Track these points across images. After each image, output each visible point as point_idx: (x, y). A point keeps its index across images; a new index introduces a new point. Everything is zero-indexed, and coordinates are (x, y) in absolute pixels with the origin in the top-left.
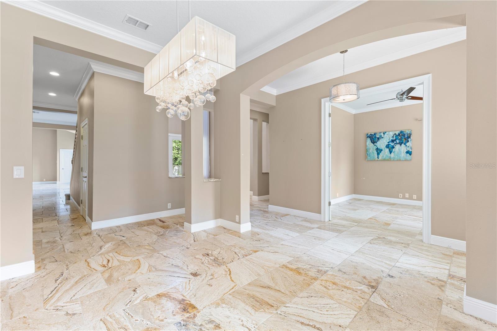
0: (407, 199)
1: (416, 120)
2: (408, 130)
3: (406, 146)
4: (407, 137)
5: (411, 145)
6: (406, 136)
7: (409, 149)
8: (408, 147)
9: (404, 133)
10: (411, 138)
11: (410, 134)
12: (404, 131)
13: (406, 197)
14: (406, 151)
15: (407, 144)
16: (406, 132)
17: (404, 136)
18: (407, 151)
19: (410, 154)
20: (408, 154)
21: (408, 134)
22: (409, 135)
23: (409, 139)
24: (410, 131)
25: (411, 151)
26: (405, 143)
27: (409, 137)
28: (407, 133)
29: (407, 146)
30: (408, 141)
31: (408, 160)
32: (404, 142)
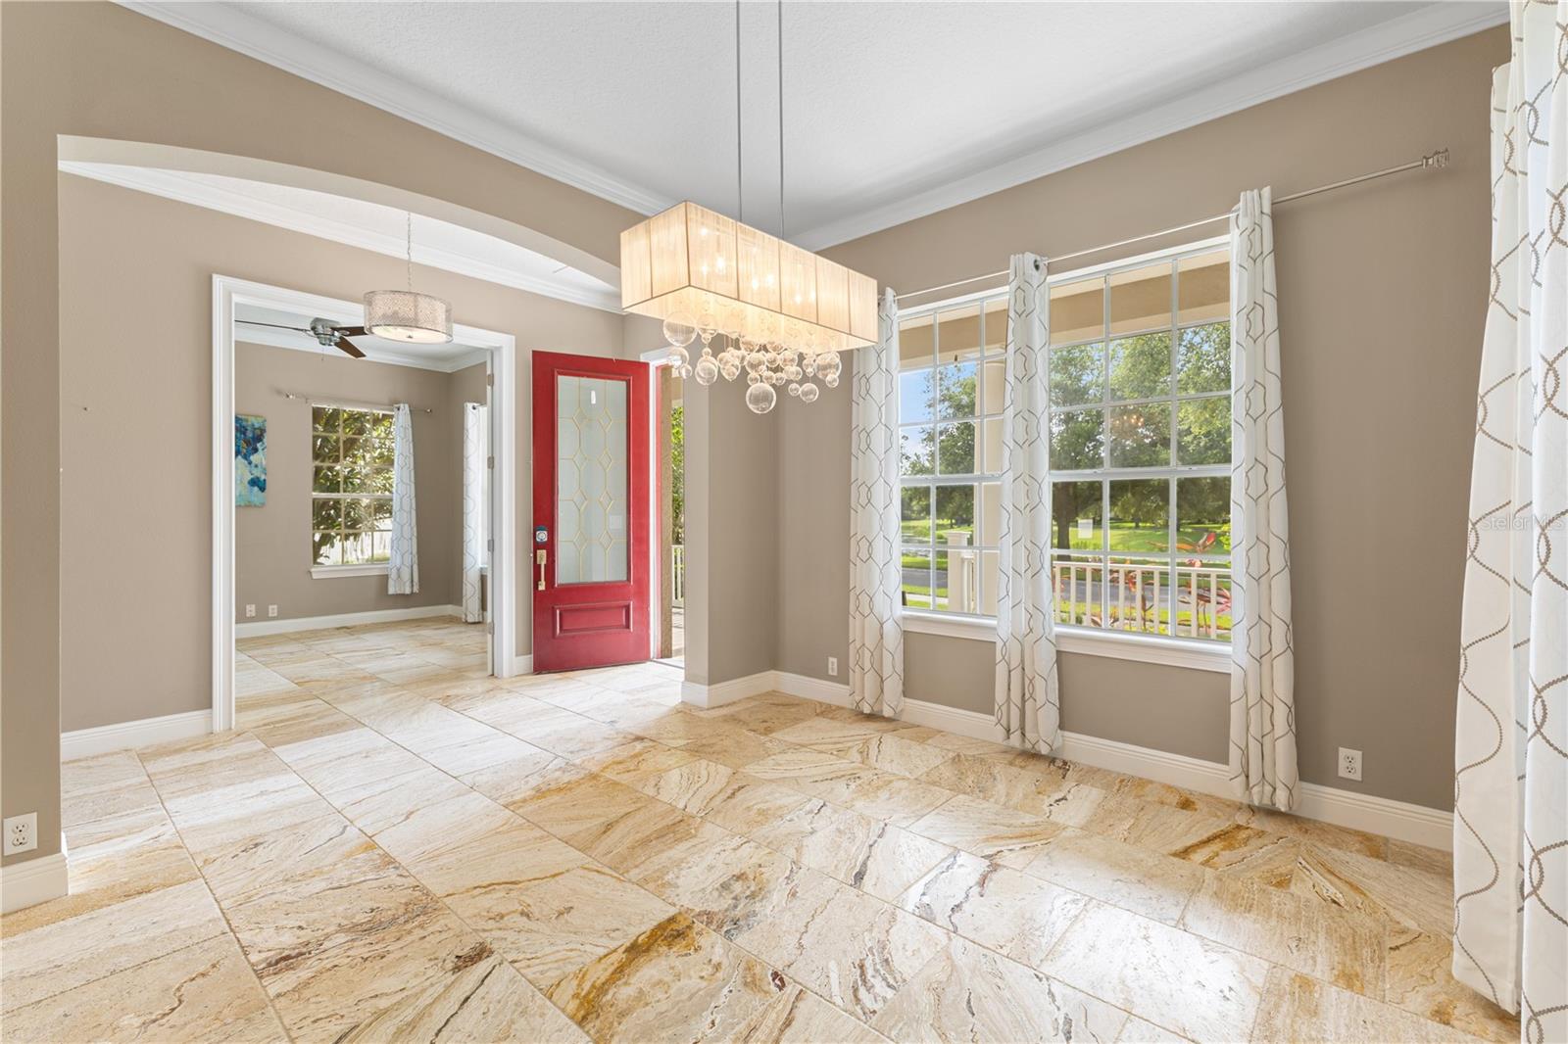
0: (252, 620)
1: (279, 392)
2: (256, 417)
3: (250, 463)
4: (253, 438)
5: (264, 463)
6: (250, 434)
7: (257, 473)
8: (256, 466)
9: (244, 423)
10: (265, 440)
11: (263, 431)
12: (243, 417)
13: (248, 615)
14: (250, 477)
15: (252, 458)
16: (250, 423)
17: (244, 434)
18: (252, 479)
19: (263, 489)
20: (256, 489)
21: (255, 429)
22: (258, 432)
23: (258, 445)
24: (260, 420)
25: (265, 480)
26: (245, 454)
27: (259, 438)
28: (253, 425)
29: (253, 465)
30: (256, 450)
31: (255, 506)
32: (245, 451)
